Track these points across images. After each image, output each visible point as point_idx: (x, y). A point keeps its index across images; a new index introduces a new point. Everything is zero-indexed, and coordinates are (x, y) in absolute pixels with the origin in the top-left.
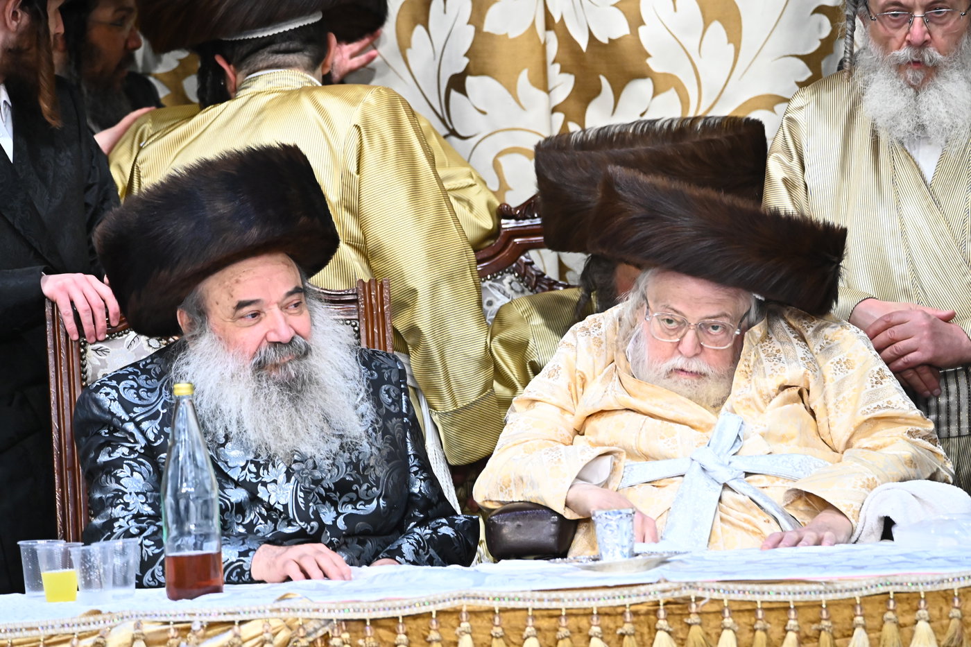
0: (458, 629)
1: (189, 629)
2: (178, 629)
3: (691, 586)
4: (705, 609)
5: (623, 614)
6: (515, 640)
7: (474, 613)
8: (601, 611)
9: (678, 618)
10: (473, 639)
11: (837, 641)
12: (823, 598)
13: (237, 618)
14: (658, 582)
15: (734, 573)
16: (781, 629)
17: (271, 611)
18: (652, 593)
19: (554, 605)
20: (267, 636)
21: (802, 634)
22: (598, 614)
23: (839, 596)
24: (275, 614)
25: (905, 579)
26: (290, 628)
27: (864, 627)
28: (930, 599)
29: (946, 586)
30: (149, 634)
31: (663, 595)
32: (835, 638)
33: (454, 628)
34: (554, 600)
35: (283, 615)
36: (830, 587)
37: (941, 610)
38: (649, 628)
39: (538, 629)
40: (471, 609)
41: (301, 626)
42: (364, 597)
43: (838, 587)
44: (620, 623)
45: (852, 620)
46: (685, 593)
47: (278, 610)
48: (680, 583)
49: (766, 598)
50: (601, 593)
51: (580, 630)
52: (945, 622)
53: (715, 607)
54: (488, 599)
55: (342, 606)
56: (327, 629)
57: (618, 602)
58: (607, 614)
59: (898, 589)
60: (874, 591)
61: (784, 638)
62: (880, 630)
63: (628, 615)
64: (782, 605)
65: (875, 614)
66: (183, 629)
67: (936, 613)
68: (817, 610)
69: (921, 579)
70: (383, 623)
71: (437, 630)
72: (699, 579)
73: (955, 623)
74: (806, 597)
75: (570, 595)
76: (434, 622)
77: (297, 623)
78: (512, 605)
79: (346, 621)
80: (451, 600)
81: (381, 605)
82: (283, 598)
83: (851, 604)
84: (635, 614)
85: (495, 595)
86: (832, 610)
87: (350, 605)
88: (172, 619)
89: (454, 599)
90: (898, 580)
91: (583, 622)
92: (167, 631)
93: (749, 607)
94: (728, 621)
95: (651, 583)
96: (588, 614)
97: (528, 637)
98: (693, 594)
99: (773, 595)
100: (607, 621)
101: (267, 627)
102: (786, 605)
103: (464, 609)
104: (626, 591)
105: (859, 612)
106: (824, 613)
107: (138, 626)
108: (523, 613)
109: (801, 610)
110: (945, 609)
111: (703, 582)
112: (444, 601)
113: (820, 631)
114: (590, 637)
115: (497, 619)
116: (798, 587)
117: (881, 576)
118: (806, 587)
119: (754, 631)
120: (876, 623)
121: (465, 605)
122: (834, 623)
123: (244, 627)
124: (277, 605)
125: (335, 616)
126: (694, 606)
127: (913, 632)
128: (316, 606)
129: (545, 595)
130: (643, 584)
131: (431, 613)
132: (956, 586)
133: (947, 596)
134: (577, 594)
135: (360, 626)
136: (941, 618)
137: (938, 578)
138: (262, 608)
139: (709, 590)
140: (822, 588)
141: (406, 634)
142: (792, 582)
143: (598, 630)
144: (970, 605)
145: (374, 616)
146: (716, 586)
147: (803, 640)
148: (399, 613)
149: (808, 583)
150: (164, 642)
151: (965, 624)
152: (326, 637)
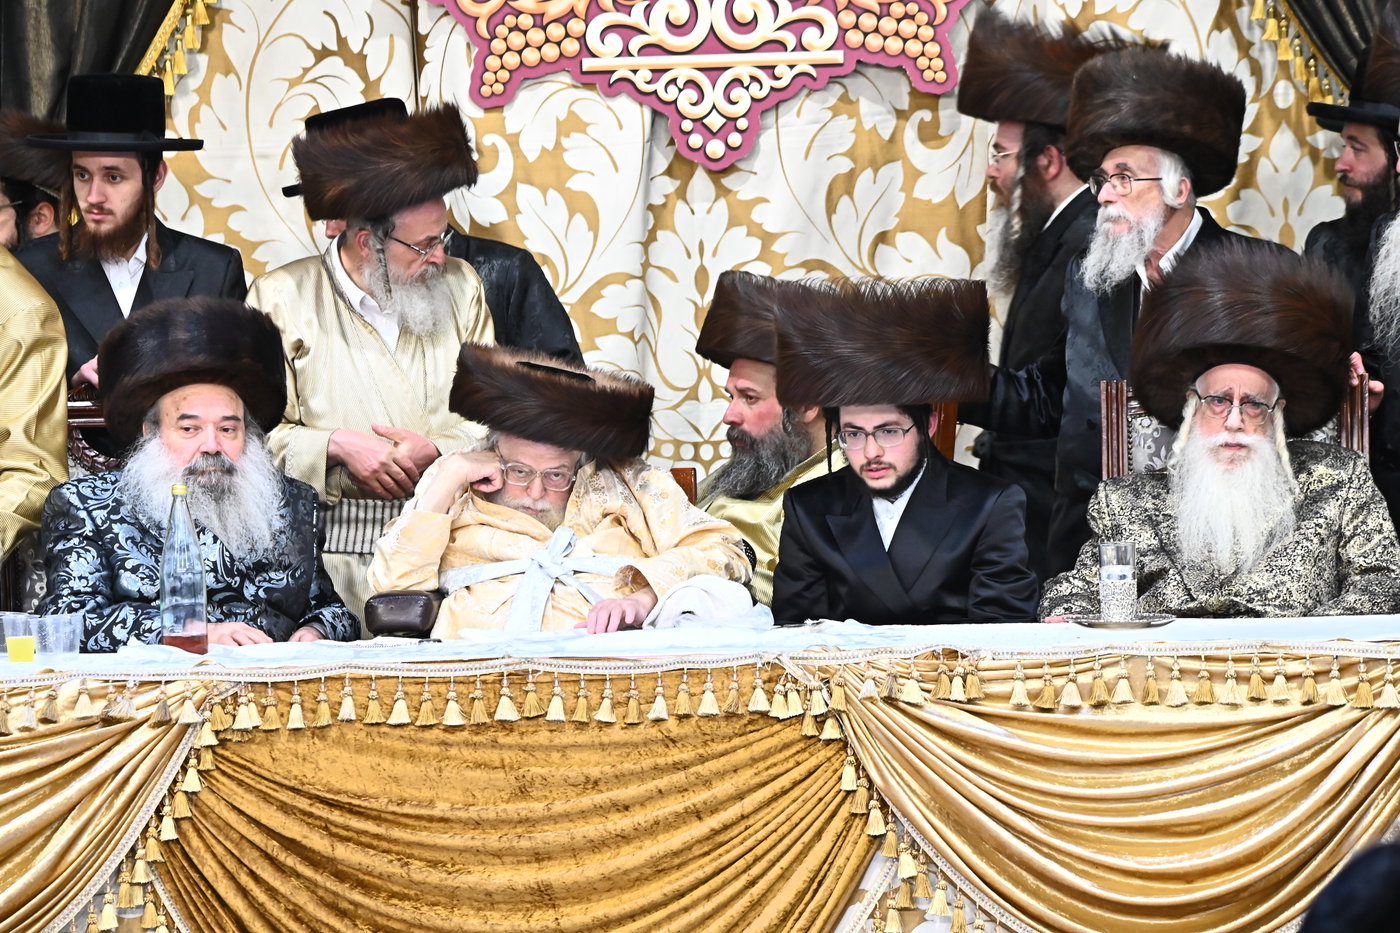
0: (342, 692)
1: (124, 687)
2: (115, 686)
3: (529, 661)
4: (539, 680)
5: (474, 682)
6: (387, 702)
7: (354, 679)
8: (457, 679)
9: (518, 686)
10: (354, 700)
11: (642, 706)
12: (633, 672)
13: (164, 679)
14: (503, 658)
15: (563, 651)
16: (599, 696)
17: (191, 674)
18: (498, 666)
19: (420, 674)
20: (188, 694)
21: (615, 701)
22: (454, 682)
23: (644, 671)
24: (194, 677)
25: (696, 658)
26: (206, 688)
27: (663, 696)
28: (714, 674)
29: (727, 664)
30: (92, 689)
31: (506, 667)
32: (640, 704)
33: (339, 691)
34: (419, 670)
35: (201, 677)
37: (723, 683)
38: (495, 693)
39: (406, 693)
40: (352, 676)
41: (215, 686)
42: (267, 665)
43: (644, 664)
44: (472, 690)
45: (654, 690)
46: (524, 667)
47: (197, 673)
48: (521, 658)
49: (588, 671)
50: (457, 665)
51: (440, 694)
52: (725, 692)
53: (548, 678)
54: (367, 668)
55: (249, 672)
56: (236, 689)
57: (470, 673)
58: (461, 682)
59: (691, 666)
60: (672, 668)
61: (601, 703)
62: (676, 698)
63: (478, 684)
64: (600, 677)
65: (672, 686)
66: (119, 687)
67: (719, 685)
68: (627, 681)
69: (709, 659)
70: (281, 685)
71: (324, 692)
72: (535, 655)
73: (733, 693)
74: (619, 672)
75: (432, 666)
76: (323, 686)
77: (212, 684)
78: (386, 673)
79: (251, 683)
80: (337, 668)
81: (280, 671)
82: (201, 664)
83: (654, 677)
84: (484, 682)
85: (373, 665)
86: (639, 682)
87: (255, 671)
88: (111, 678)
89: (339, 668)
90: (691, 659)
91: (443, 688)
92: (106, 687)
93: (574, 678)
94: (557, 690)
95: (497, 658)
96: (446, 682)
97: (398, 699)
98: (530, 667)
99: (593, 669)
100: (462, 688)
101: (187, 687)
102: (603, 677)
103: (347, 676)
104: (477, 664)
105: (660, 684)
106: (633, 683)
107: (83, 682)
108: (394, 680)
109: (615, 682)
110: (726, 682)
111: (538, 658)
112: (331, 669)
113: (629, 698)
114: (448, 701)
115: (373, 685)
116: (613, 664)
117: (677, 656)
118: (619, 664)
119: (578, 697)
120: (672, 693)
121: (348, 673)
122: (640, 692)
123: (168, 686)
124: (196, 670)
125: (242, 679)
126: (530, 677)
127: (701, 700)
128: (228, 671)
129: (413, 666)
130: (491, 659)
131: (320, 679)
132: (735, 664)
133: (728, 672)
134: (438, 666)
135: (263, 688)
136: (722, 689)
137: (722, 658)
138: (184, 672)
139: (543, 664)
140: (632, 664)
141: (300, 695)
142: (609, 659)
143: (454, 694)
144: (747, 679)
145: (274, 680)
146: (549, 661)
147: (613, 707)
148: (295, 678)
149: (621, 660)
150: (104, 696)
151: (741, 694)
152: (235, 696)
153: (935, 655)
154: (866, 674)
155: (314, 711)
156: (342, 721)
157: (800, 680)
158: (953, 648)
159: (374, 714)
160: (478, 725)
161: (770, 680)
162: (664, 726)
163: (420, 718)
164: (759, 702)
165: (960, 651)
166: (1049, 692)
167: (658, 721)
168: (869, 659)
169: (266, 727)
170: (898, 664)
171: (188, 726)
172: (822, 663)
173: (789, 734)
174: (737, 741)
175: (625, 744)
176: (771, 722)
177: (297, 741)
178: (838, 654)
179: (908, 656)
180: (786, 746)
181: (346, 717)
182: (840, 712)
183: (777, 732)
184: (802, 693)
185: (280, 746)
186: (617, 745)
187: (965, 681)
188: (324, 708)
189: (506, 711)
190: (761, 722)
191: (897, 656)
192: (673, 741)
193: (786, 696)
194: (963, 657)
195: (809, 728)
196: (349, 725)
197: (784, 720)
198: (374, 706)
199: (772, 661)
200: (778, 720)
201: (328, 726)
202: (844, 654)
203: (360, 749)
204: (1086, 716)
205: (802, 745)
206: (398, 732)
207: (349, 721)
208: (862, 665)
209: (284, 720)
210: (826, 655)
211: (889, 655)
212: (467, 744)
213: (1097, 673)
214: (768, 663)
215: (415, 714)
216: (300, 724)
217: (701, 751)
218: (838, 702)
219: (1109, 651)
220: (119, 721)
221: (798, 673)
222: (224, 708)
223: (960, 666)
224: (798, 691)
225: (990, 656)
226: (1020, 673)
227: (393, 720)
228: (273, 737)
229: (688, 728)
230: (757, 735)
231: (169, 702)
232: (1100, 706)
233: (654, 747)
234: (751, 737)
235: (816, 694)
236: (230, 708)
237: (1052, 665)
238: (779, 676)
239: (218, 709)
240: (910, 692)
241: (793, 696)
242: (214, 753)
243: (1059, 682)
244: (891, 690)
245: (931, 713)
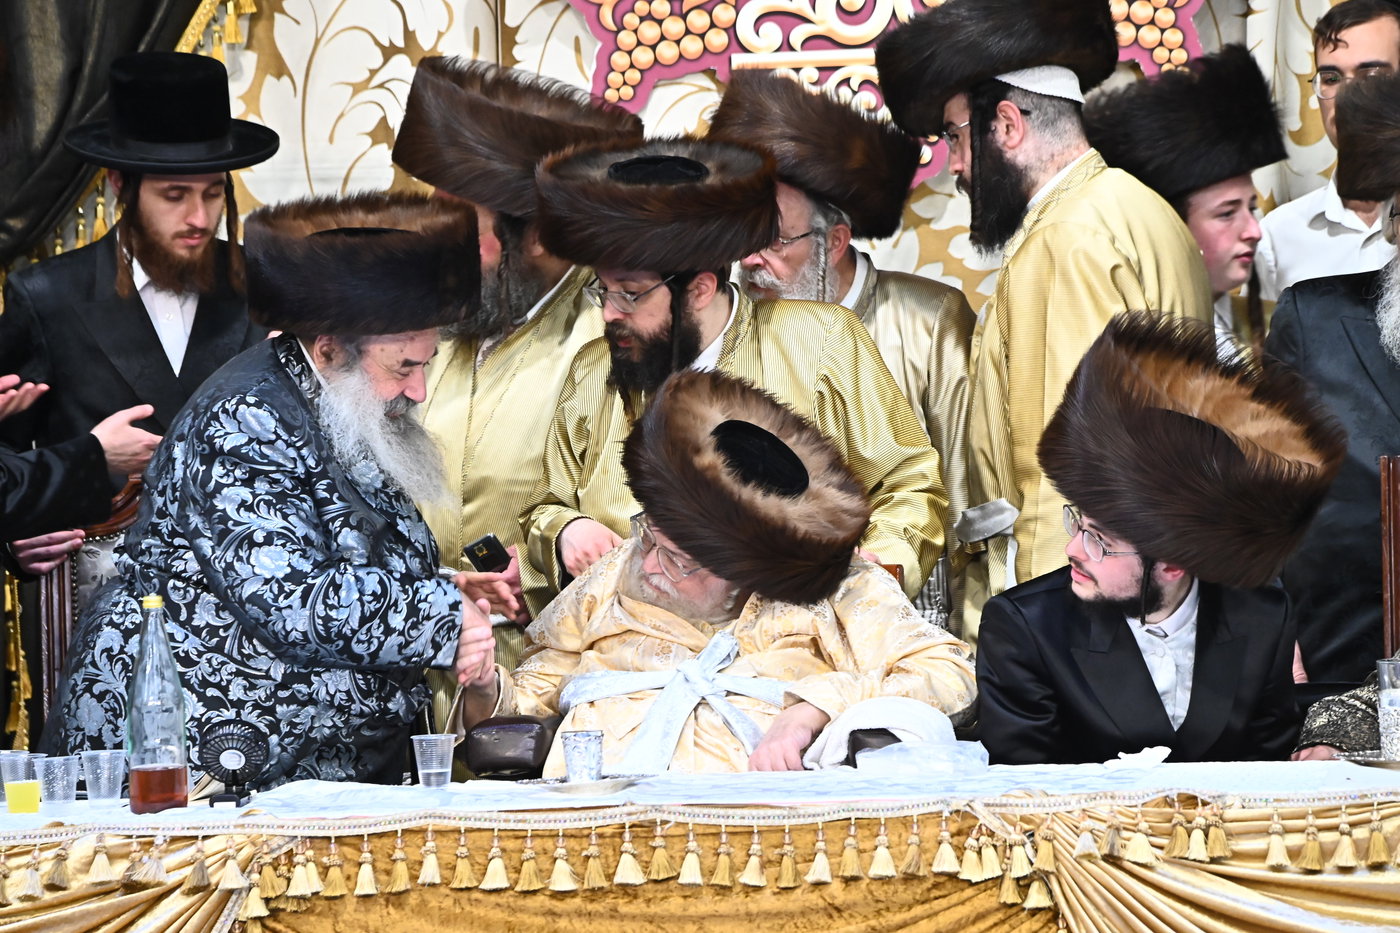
0: (424, 848)
1: (151, 843)
2: (140, 843)
3: (657, 809)
4: (669, 833)
5: (588, 836)
6: (480, 861)
7: (439, 833)
8: (569, 832)
9: (643, 840)
10: (438, 859)
11: (799, 866)
12: (787, 823)
13: (201, 833)
14: (624, 805)
15: (699, 797)
16: (744, 853)
17: (236, 826)
18: (618, 816)
19: (520, 826)
20: (231, 852)
21: (765, 859)
22: (564, 836)
23: (802, 821)
24: (239, 830)
25: (867, 805)
26: (254, 844)
27: (826, 852)
28: (890, 825)
29: (906, 813)
30: (112, 847)
31: (628, 817)
32: (796, 863)
33: (420, 848)
34: (520, 821)
35: (247, 831)
36: (793, 812)
37: (900, 836)
38: (614, 850)
39: (503, 850)
40: (436, 828)
41: (265, 842)
42: (330, 815)
43: (802, 812)
44: (585, 845)
45: (814, 845)
46: (650, 816)
47: (243, 826)
48: (646, 806)
49: (731, 822)
50: (567, 815)
51: (545, 852)
52: (904, 848)
53: (680, 831)
54: (454, 818)
55: (307, 823)
56: (291, 846)
57: (583, 824)
58: (572, 836)
59: (860, 815)
60: (835, 817)
61: (747, 862)
62: (841, 856)
63: (594, 838)
64: (747, 829)
65: (836, 840)
66: (145, 843)
67: (895, 839)
68: (780, 834)
69: (883, 805)
70: (348, 840)
71: (401, 849)
72: (665, 802)
73: (913, 849)
74: (770, 822)
75: (536, 816)
76: (399, 841)
77: (261, 839)
78: (478, 825)
79: (310, 837)
80: (418, 819)
81: (347, 822)
82: (247, 814)
83: (814, 829)
84: (601, 836)
85: (462, 815)
86: (794, 835)
87: (315, 823)
88: (135, 833)
89: (420, 818)
90: (860, 806)
91: (549, 844)
92: (129, 844)
93: (714, 831)
94: (692, 845)
95: (617, 806)
96: (554, 835)
97: (493, 858)
98: (659, 817)
99: (737, 819)
100: (573, 843)
101: (230, 843)
102: (750, 829)
103: (430, 829)
104: (592, 813)
105: (820, 838)
106: (787, 837)
107: (100, 839)
108: (488, 834)
109: (764, 835)
110: (904, 835)
111: (668, 806)
112: (410, 820)
113: (782, 856)
114: (556, 859)
115: (463, 839)
116: (762, 812)
117: (843, 802)
118: (770, 812)
119: (718, 854)
120: (837, 848)
121: (431, 824)
122: (796, 848)
123: (207, 842)
124: (241, 821)
125: (299, 833)
126: (659, 829)
127: (872, 858)
128: (281, 823)
129: (511, 816)
130: (609, 807)
131: (396, 831)
132: (915, 813)
133: (906, 822)
134: (543, 816)
135: (324, 844)
136: (899, 844)
137: (898, 804)
138: (226, 824)
139: (674, 813)
140: (785, 813)
141: (371, 852)
142: (757, 806)
143: (563, 851)
144: (930, 831)
145: (339, 833)
146: (681, 809)
147: (765, 864)
148: (364, 831)
149: (772, 807)
150: (126, 856)
151: (922, 850)
152: (290, 854)
153: (1168, 802)
154: (1082, 825)
155: (388, 873)
156: (423, 885)
157: (998, 832)
158: (1191, 792)
159: (464, 876)
160: (593, 890)
161: (959, 833)
162: (827, 891)
163: (521, 882)
164: (946, 861)
165: (1201, 797)
166: (1312, 851)
167: (818, 885)
168: (1085, 806)
169: (329, 893)
170: (1120, 813)
171: (231, 892)
172: (1026, 812)
173: (984, 901)
174: (918, 910)
175: (778, 915)
176: (961, 885)
177: (368, 911)
178: (1045, 800)
179: (1133, 803)
180: (980, 917)
181: (428, 880)
182: (1047, 874)
183: (969, 899)
184: (1000, 849)
185: (346, 917)
186: (769, 915)
187: (1206, 835)
188: (401, 869)
189: (629, 872)
190: (949, 885)
191: (1120, 802)
192: (838, 910)
193: (979, 853)
194: (1205, 804)
195: (1009, 894)
196: (432, 889)
197: (977, 883)
198: (463, 867)
199: (962, 809)
200: (970, 883)
201: (406, 891)
202: (1052, 800)
203: (447, 920)
204: (1363, 878)
205: (1000, 916)
206: (493, 898)
207: (433, 885)
208: (1076, 814)
209: (351, 884)
210: (1030, 801)
211: (1110, 801)
212: (579, 914)
213: (1375, 825)
214: (958, 811)
215: (514, 876)
216: (371, 890)
217: (873, 922)
218: (1044, 862)
219: (1392, 798)
220: (144, 887)
221: (994, 824)
222: (275, 869)
223: (1200, 815)
224: (995, 846)
225: (1238, 803)
226: (1276, 826)
227: (486, 885)
228: (337, 906)
229: (856, 894)
230: (944, 903)
231: (208, 862)
232: (1378, 867)
233: (814, 918)
234: (937, 905)
235: (1017, 850)
236: (283, 869)
237: (1317, 814)
238: (971, 828)
239: (268, 871)
240: (1138, 849)
241: (989, 853)
242: (264, 926)
243: (1327, 837)
244: (1112, 846)
245: (1164, 875)
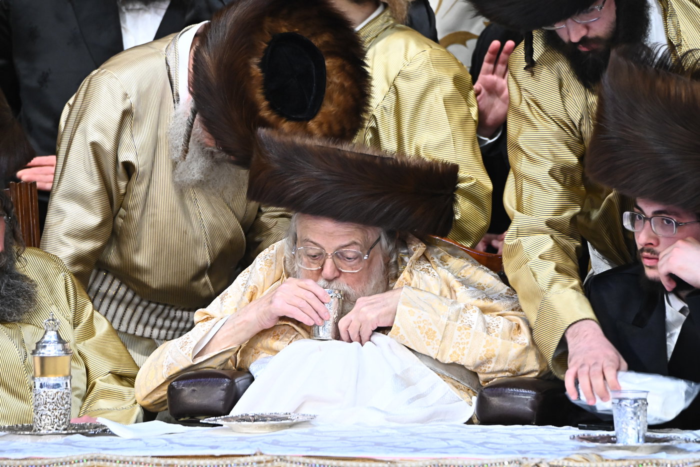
3: (281, 459)
14: (255, 455)
18: (250, 464)
25: (454, 462)
31: (257, 465)
34: (169, 465)
36: (393, 465)
43: (400, 466)
46: (276, 464)
48: (273, 456)
50: (209, 462)
54: (115, 462)
69: (467, 463)
72: (289, 453)
75: (182, 461)
80: (85, 461)
81: (25, 462)
89: (87, 460)
90: (448, 463)
95: (249, 455)
104: (228, 461)
111: (291, 456)
112: (79, 462)
117: (434, 459)
121: (96, 466)
129: (163, 461)
130: (243, 456)
134: (189, 462)
137: (480, 463)
139: (296, 463)
140: (386, 466)
142: (363, 459)
146: (302, 460)
149: (376, 461)
